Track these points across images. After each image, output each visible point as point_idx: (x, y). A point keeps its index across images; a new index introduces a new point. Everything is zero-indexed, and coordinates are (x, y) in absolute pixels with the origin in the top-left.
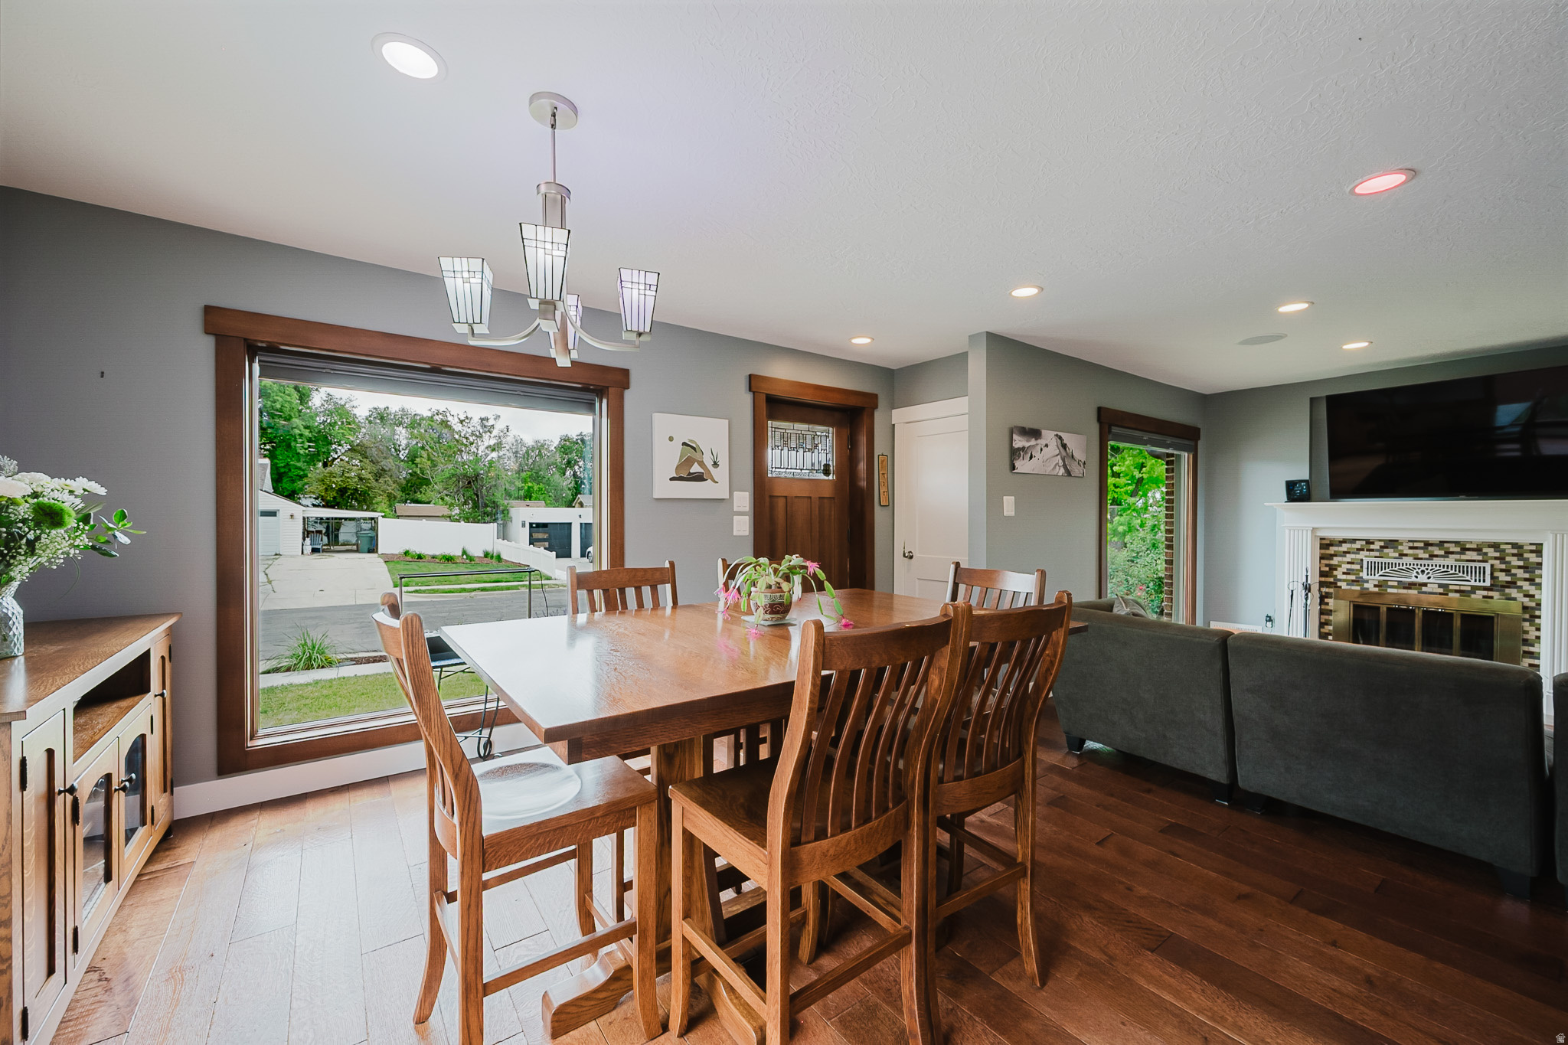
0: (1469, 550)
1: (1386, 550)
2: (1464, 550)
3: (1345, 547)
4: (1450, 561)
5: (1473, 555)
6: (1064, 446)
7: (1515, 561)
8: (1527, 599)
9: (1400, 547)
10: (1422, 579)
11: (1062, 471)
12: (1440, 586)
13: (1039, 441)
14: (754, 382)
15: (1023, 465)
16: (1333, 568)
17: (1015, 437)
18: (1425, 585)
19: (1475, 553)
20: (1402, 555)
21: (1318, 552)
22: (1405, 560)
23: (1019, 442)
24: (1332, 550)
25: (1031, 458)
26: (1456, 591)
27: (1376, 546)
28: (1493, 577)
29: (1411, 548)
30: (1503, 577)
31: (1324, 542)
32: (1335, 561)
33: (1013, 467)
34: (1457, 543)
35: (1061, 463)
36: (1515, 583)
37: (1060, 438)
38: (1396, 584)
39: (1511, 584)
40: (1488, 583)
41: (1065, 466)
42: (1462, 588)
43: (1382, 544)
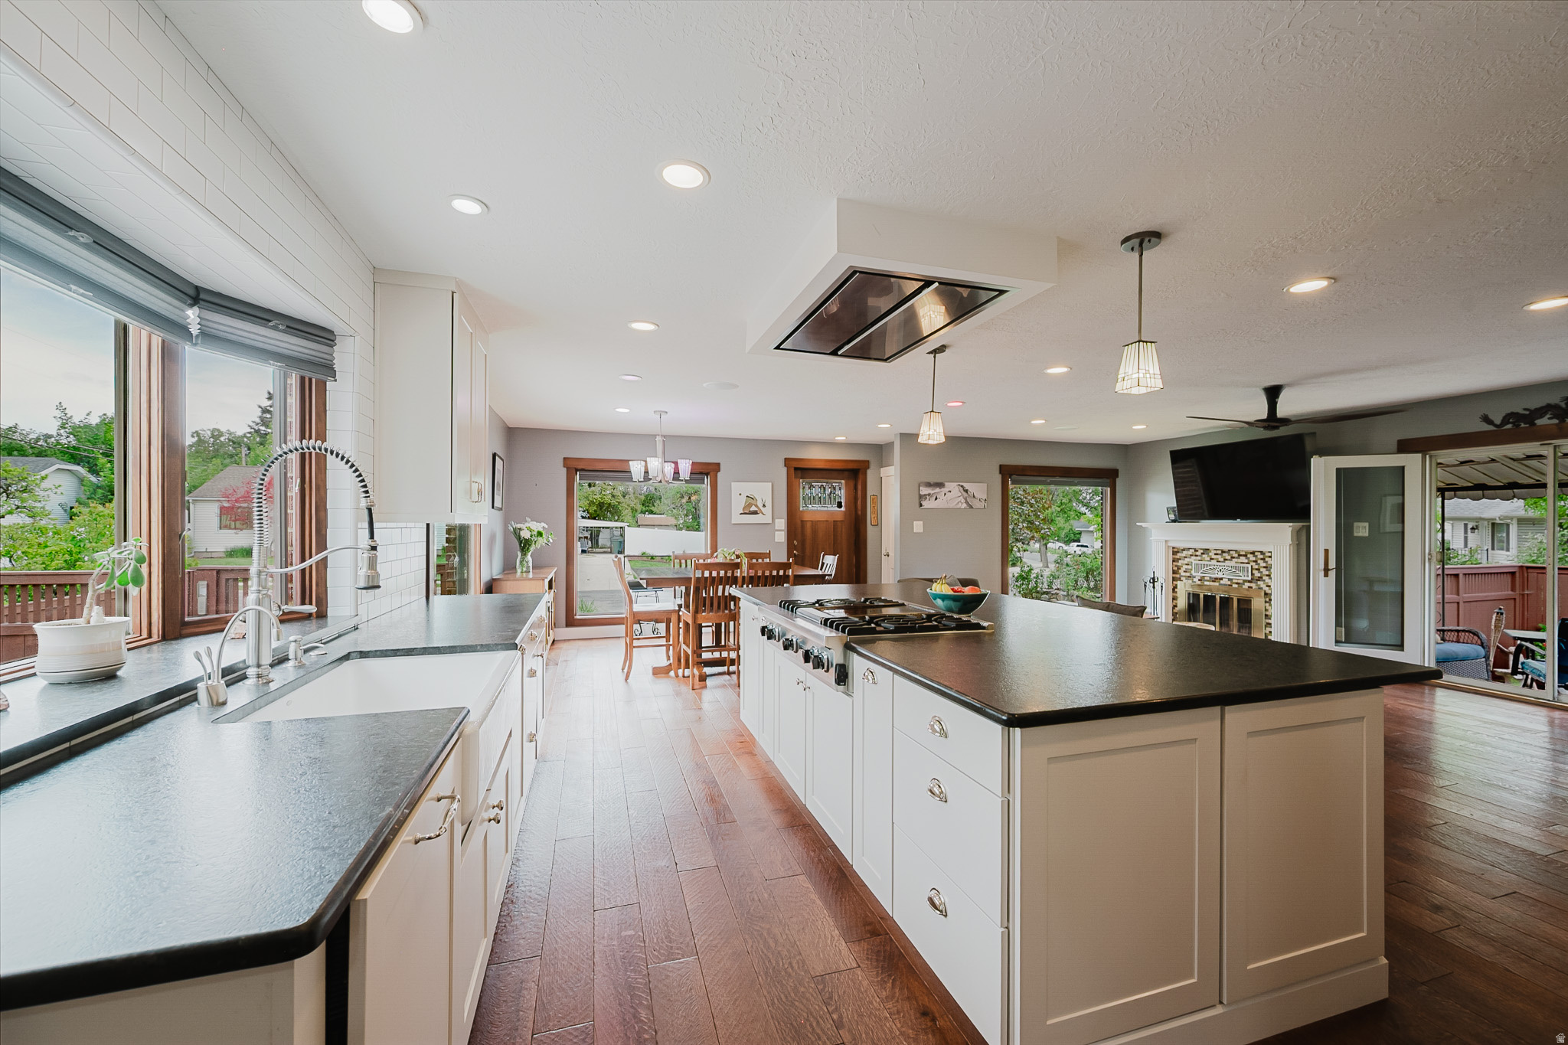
0: (1241, 555)
1: (1204, 556)
2: (1240, 555)
3: (1185, 553)
4: (1233, 563)
5: (1243, 559)
6: (966, 491)
7: (1263, 564)
8: (1268, 588)
9: (1210, 554)
10: (1220, 575)
11: (964, 505)
12: (1229, 579)
13: (942, 489)
14: (788, 462)
15: (926, 504)
16: (1179, 568)
17: (921, 488)
18: (1221, 579)
19: (1244, 558)
20: (1211, 559)
21: (1171, 557)
22: (1214, 562)
23: (924, 491)
24: (1179, 555)
25: (936, 499)
26: (1237, 583)
27: (1199, 553)
28: (1252, 574)
29: (1216, 554)
30: (1257, 574)
31: (1175, 550)
32: (1179, 564)
33: (921, 505)
34: (1236, 551)
35: (963, 501)
36: (1262, 578)
37: (962, 486)
38: (1208, 578)
39: (1260, 579)
40: (1249, 579)
41: (967, 502)
42: (1239, 581)
43: (1202, 551)
